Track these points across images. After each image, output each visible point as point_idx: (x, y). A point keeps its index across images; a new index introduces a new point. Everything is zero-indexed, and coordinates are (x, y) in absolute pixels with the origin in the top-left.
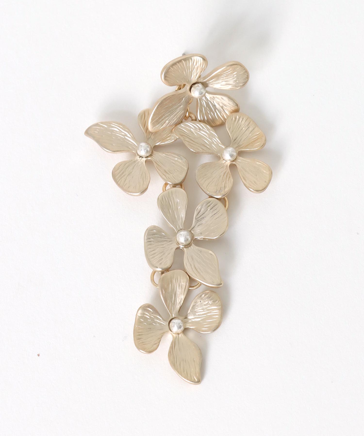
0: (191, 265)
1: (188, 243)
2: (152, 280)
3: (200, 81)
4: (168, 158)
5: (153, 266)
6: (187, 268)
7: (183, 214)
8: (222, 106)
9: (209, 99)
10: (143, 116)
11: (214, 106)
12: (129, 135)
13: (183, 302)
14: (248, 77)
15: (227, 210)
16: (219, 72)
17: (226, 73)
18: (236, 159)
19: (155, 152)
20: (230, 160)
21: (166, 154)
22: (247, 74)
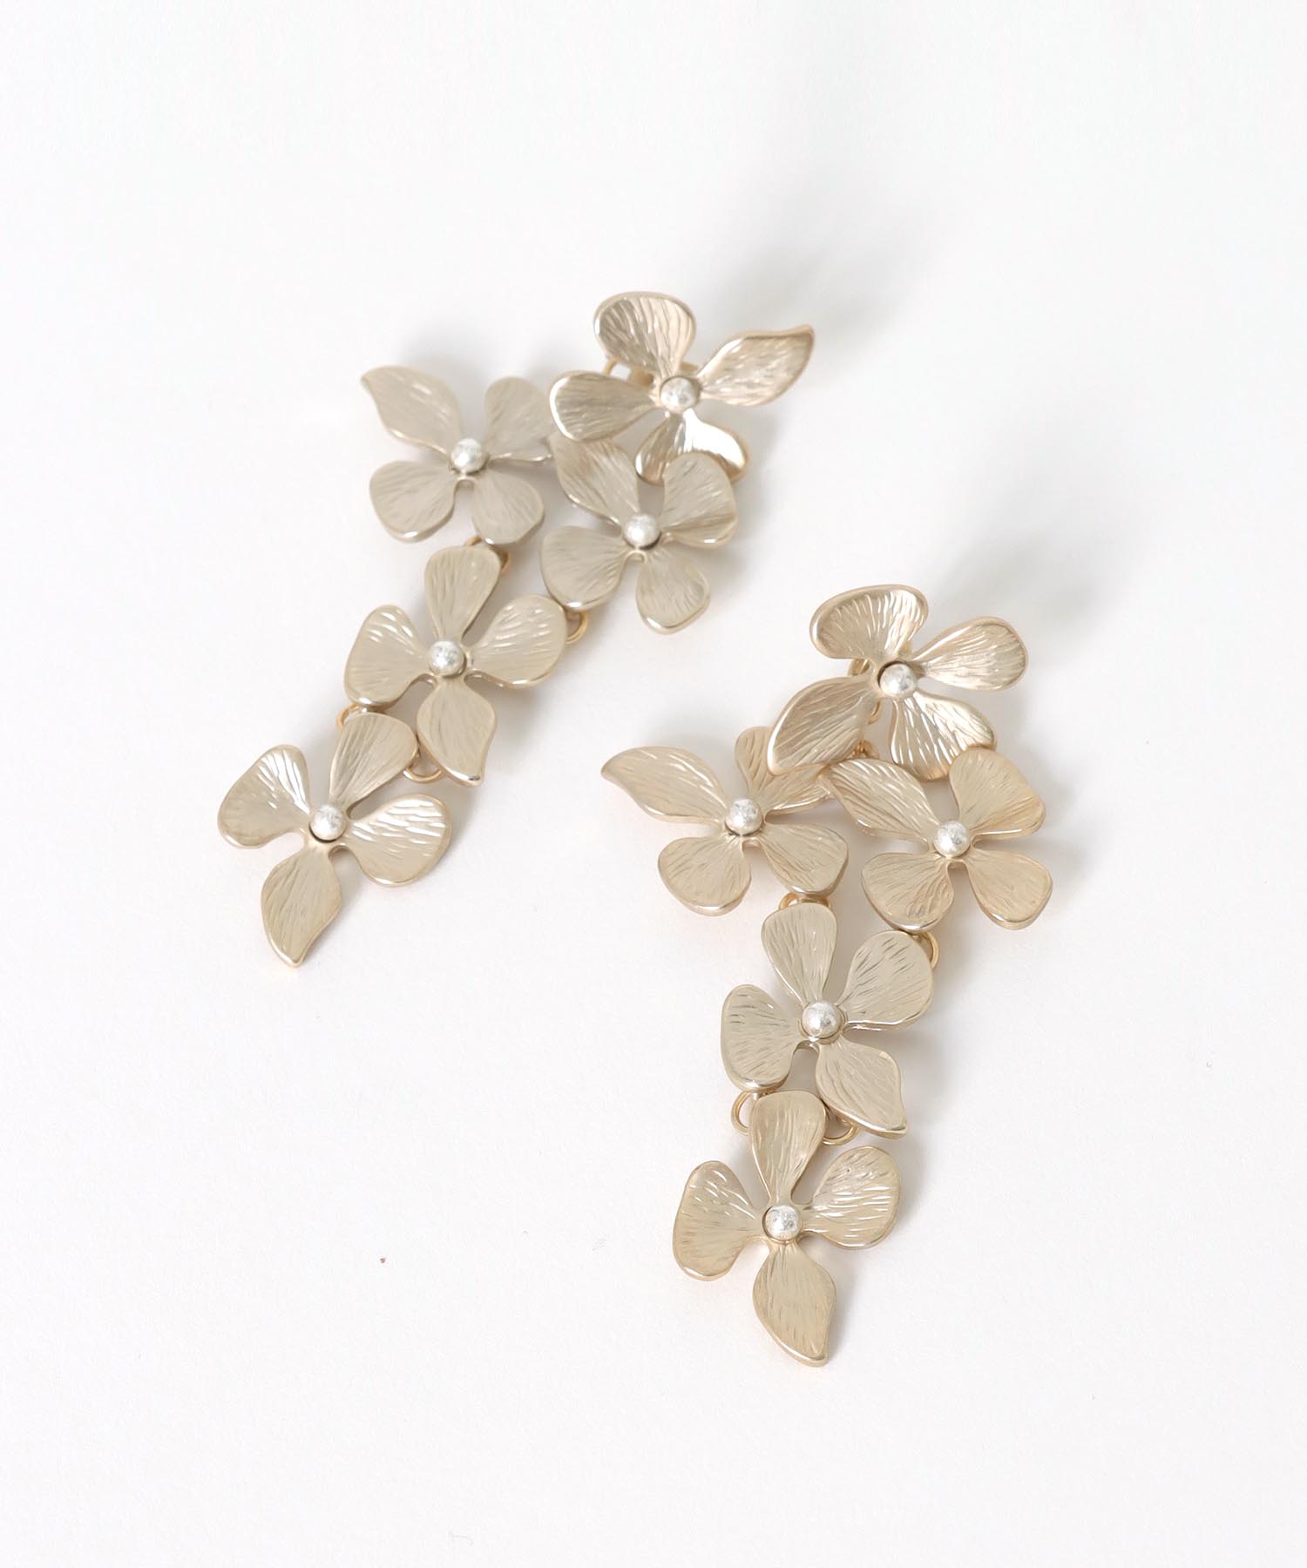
0: (833, 1081)
1: (828, 1031)
2: (736, 1115)
3: (904, 658)
4: (801, 836)
5: (740, 1076)
6: (823, 1089)
7: (823, 967)
8: (954, 731)
9: (924, 709)
10: (749, 742)
11: (935, 728)
12: (710, 784)
13: (806, 1168)
14: (1024, 662)
15: (934, 970)
16: (955, 639)
17: (972, 643)
18: (966, 853)
19: (769, 825)
20: (951, 852)
21: (794, 829)
22: (1023, 654)
